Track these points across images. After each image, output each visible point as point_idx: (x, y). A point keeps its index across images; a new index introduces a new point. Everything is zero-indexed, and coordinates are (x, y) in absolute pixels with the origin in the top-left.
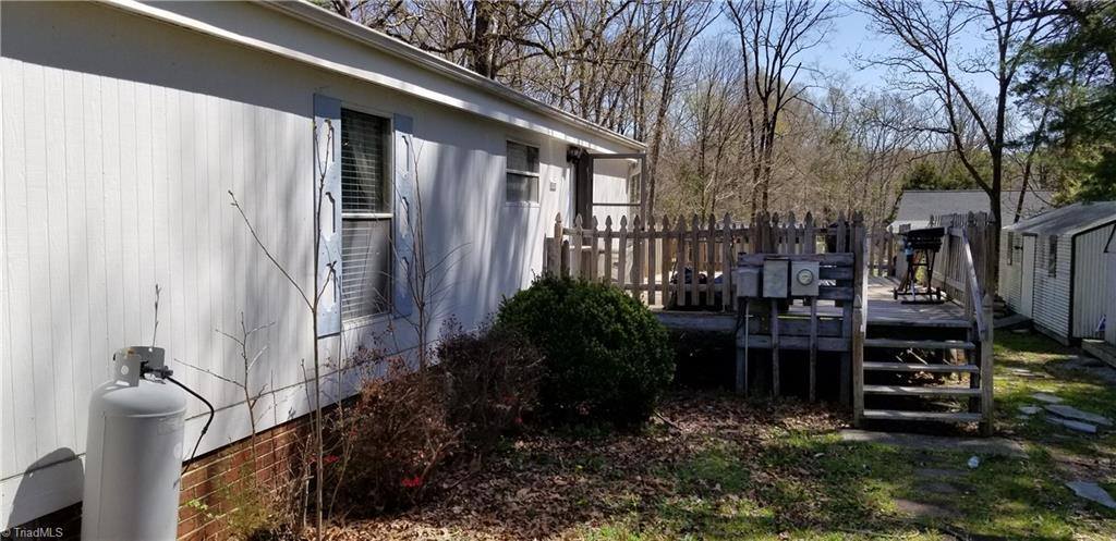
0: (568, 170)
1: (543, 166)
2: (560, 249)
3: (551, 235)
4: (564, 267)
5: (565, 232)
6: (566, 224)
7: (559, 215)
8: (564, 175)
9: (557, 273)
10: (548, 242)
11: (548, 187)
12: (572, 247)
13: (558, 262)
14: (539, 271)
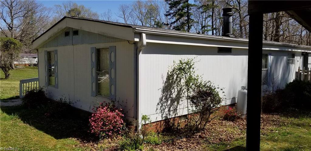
0: (302, 57)
1: (296, 57)
2: (299, 74)
3: (297, 71)
4: (300, 78)
5: (301, 70)
6: (301, 69)
7: (299, 67)
8: (301, 58)
9: (299, 79)
10: (296, 73)
11: (297, 61)
12: (302, 74)
13: (299, 77)
14: (294, 79)
